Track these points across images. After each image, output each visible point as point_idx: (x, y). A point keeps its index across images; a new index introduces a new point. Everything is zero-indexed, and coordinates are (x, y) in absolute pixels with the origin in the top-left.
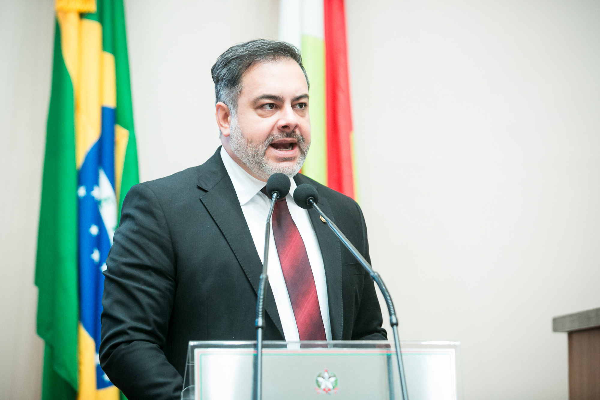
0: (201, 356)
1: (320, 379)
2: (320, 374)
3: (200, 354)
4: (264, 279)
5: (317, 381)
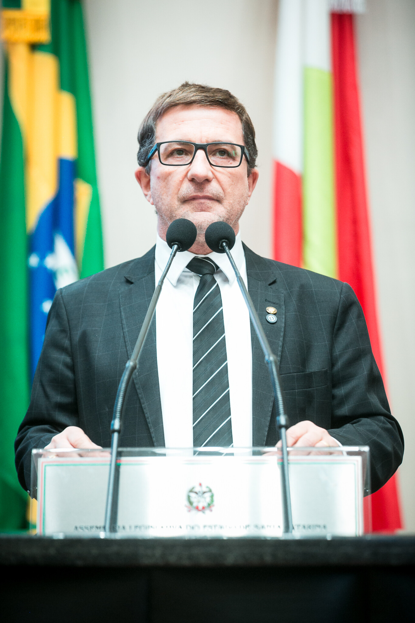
0: (45, 466)
1: (193, 495)
2: (193, 488)
3: (44, 464)
4: (130, 368)
5: (189, 497)
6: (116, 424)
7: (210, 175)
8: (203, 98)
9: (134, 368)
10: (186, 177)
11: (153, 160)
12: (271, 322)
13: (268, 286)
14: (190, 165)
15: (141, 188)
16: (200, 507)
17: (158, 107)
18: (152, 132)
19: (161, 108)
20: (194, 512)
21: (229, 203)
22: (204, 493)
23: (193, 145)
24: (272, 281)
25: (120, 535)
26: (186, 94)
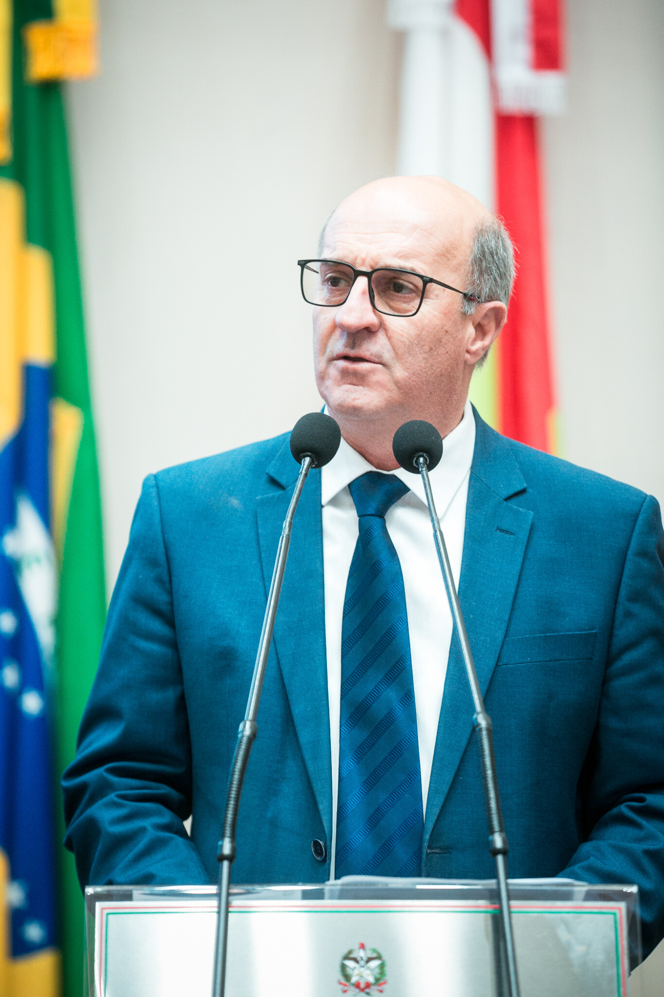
1: (350, 964)
2: (350, 952)
3: (106, 912)
5: (343, 967)
6: (227, 845)
16: (362, 986)
20: (352, 992)
22: (368, 961)
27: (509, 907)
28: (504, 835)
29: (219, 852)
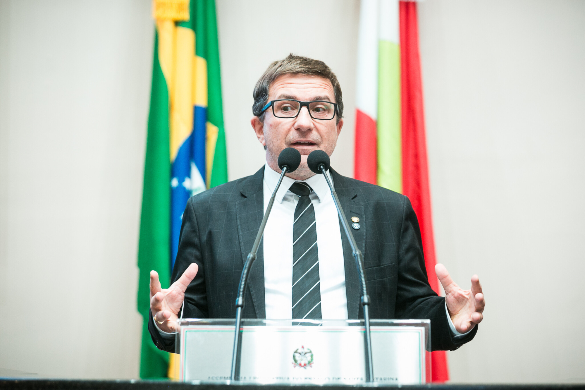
0: (186, 332)
1: (297, 355)
2: (297, 350)
3: (186, 330)
4: (250, 259)
5: (294, 357)
6: (240, 301)
7: (312, 126)
8: (307, 70)
9: (253, 259)
10: (293, 126)
11: (266, 112)
12: (356, 229)
13: (351, 200)
14: (296, 118)
15: (255, 132)
16: (303, 365)
17: (271, 74)
18: (266, 92)
19: (274, 74)
20: (298, 367)
21: (325, 146)
22: (306, 353)
23: (299, 103)
24: (354, 196)
25: (242, 382)
26: (293, 66)
27: (370, 329)
28: (368, 296)
29: (236, 303)
